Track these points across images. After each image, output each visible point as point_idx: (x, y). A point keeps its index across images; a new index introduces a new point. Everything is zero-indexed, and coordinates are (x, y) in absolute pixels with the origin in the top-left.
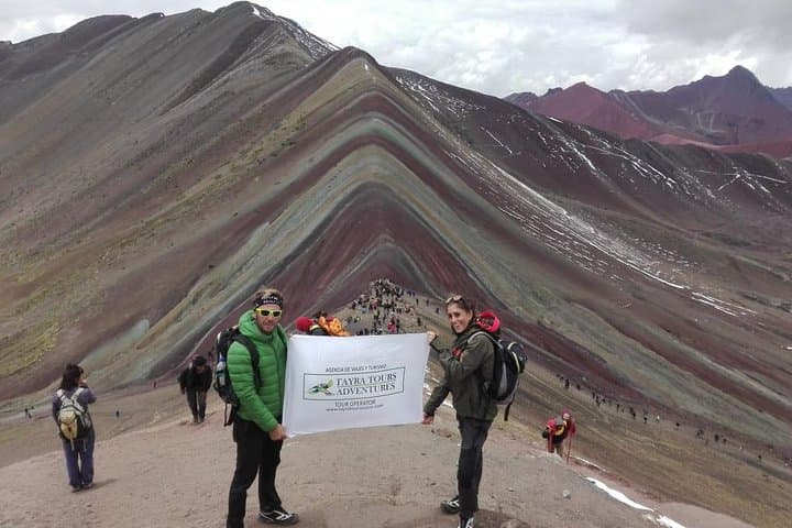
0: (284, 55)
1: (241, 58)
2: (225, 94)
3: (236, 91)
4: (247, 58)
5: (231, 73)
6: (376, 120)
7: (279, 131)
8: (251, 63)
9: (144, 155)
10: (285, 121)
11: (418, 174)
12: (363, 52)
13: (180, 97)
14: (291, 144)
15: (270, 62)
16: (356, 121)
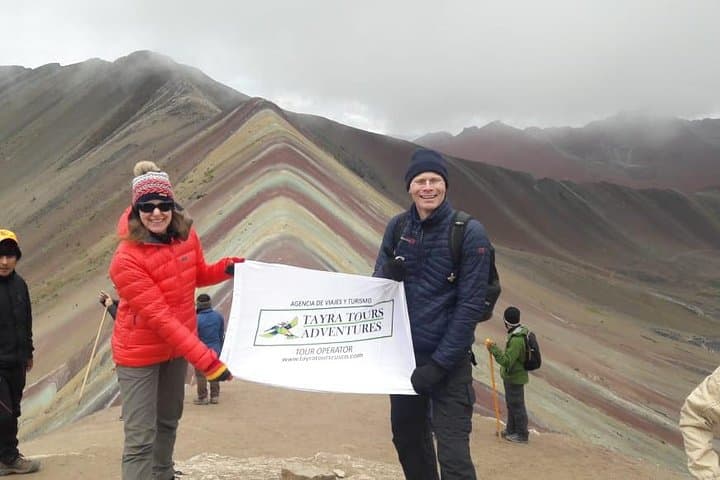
0: (188, 106)
1: (143, 110)
2: (128, 146)
3: (140, 144)
4: (150, 109)
5: (132, 126)
6: (284, 172)
7: (186, 184)
8: (155, 113)
9: (42, 212)
10: (191, 173)
11: (329, 225)
12: (270, 103)
13: (80, 151)
14: (198, 197)
15: (174, 113)
16: (264, 173)
